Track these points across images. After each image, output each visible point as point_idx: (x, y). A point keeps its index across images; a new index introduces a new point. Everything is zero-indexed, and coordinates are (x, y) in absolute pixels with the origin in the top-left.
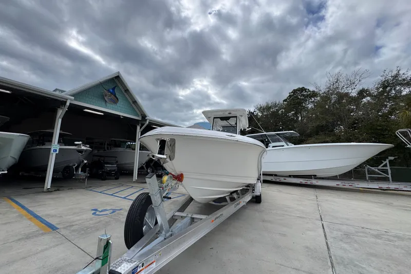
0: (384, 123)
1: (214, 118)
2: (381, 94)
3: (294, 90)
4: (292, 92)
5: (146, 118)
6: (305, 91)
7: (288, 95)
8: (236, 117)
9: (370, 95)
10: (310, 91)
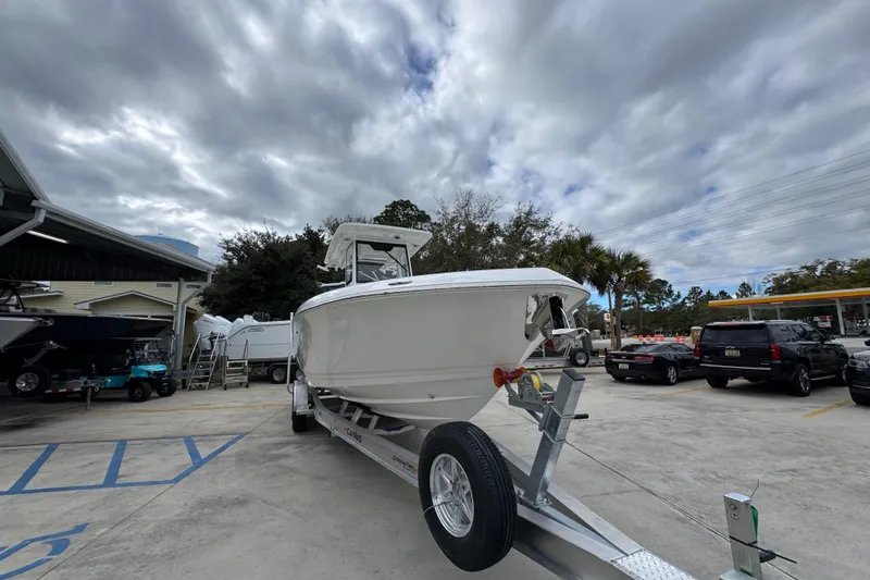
1: (357, 241)
4: (390, 206)
6: (412, 210)
7: (383, 209)
8: (404, 246)
9: (500, 233)
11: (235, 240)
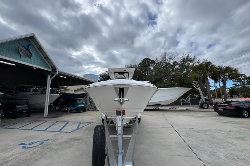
0: (184, 78)
1: (115, 73)
2: (182, 64)
3: (144, 59)
5: (56, 70)
6: (150, 60)
7: (141, 61)
8: (128, 73)
9: (178, 64)
10: (151, 60)
11: (102, 74)
